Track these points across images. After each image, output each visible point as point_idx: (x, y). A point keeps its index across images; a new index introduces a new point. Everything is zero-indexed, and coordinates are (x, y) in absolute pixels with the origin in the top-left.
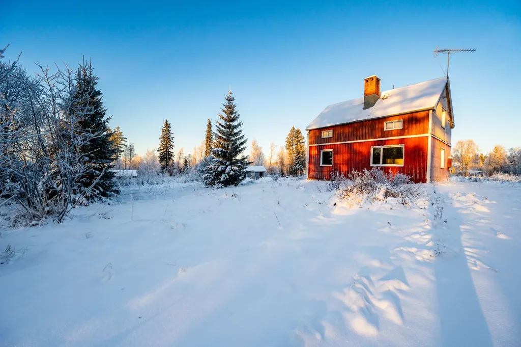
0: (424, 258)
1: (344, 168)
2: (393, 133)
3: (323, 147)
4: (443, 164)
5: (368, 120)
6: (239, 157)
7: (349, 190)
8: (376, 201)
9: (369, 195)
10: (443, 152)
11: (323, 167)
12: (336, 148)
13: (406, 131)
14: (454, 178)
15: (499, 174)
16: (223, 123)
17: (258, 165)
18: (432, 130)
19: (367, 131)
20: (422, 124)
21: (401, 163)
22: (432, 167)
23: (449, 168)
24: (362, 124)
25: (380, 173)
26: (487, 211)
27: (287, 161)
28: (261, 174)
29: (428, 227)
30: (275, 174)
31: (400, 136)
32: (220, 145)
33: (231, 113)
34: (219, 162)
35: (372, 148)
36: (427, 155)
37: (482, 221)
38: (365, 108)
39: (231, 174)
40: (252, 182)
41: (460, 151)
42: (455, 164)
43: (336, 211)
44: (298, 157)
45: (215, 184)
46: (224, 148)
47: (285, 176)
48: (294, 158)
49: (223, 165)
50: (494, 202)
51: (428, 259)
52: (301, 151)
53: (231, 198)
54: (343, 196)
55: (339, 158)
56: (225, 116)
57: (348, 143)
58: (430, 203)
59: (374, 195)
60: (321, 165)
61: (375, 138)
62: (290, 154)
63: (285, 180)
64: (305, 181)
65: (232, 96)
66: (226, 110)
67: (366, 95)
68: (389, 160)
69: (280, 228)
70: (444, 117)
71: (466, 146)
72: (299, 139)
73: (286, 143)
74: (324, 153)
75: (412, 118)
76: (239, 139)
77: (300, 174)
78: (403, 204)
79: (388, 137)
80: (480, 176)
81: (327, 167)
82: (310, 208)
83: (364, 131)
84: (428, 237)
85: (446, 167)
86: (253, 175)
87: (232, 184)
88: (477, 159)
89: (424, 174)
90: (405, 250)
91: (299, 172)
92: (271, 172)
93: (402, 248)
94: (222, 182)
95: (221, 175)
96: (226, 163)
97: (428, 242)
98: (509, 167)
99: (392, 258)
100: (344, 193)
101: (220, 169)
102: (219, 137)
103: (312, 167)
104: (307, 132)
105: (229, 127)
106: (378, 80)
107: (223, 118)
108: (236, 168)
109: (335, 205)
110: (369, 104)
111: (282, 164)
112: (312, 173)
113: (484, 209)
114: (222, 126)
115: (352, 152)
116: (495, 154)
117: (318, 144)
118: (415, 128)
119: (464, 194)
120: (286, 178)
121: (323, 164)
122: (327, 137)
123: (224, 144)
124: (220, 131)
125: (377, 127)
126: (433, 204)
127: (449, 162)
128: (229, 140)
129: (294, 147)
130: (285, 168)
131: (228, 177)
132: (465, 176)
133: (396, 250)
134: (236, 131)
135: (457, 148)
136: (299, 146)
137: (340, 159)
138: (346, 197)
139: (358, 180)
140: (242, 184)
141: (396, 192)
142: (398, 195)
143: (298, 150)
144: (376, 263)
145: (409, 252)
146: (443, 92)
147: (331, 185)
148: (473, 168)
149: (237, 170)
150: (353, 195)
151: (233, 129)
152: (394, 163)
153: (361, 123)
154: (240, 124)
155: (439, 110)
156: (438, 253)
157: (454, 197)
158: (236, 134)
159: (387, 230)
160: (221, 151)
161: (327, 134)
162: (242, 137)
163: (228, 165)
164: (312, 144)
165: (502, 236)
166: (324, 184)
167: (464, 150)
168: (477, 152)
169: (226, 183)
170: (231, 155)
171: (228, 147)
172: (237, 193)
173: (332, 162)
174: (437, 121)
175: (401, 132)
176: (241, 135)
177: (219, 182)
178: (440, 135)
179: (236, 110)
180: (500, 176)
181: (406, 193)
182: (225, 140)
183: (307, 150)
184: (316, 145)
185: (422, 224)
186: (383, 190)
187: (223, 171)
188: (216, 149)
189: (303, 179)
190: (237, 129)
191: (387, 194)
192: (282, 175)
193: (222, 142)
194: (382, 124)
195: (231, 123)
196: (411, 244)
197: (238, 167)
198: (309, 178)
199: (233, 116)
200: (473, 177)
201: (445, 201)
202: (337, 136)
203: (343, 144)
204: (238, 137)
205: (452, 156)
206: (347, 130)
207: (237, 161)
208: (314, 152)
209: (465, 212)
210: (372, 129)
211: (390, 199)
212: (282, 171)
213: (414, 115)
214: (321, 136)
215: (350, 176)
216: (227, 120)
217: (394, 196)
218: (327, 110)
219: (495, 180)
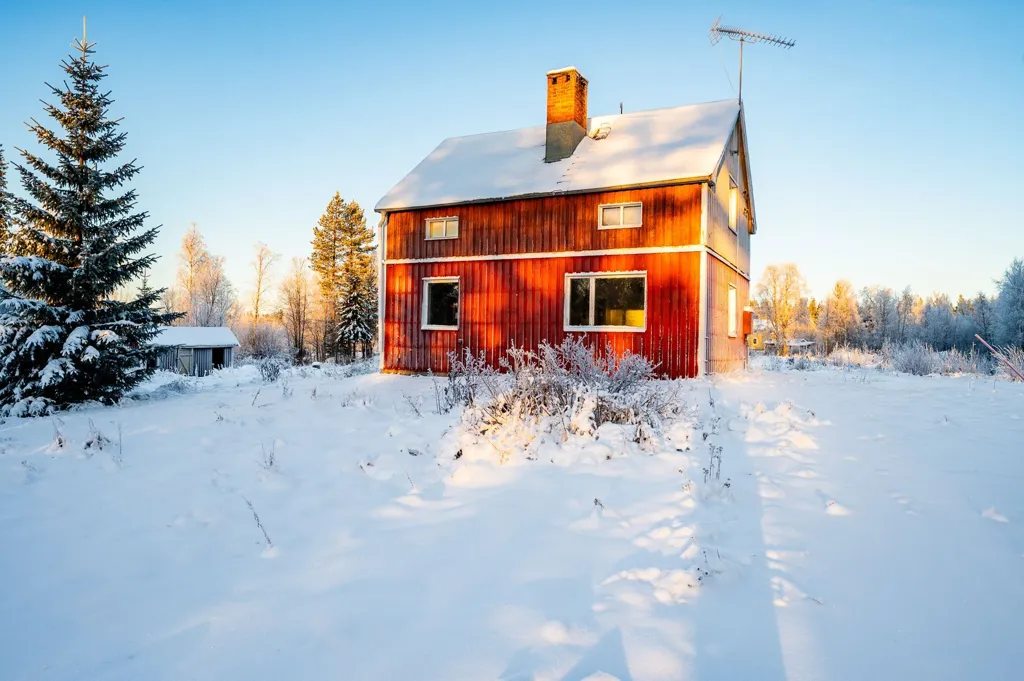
0: (673, 596)
1: (493, 337)
2: (621, 237)
3: (429, 270)
4: (733, 327)
5: (558, 196)
6: (126, 292)
7: (501, 406)
8: (571, 438)
9: (555, 419)
10: (732, 294)
11: (431, 332)
12: (469, 274)
13: (651, 234)
14: (760, 362)
15: (843, 350)
16: (53, 159)
17: (206, 324)
18: (709, 236)
19: (554, 228)
20: (685, 219)
21: (638, 321)
22: (709, 333)
23: (746, 336)
24: (539, 204)
25: (583, 354)
26: (815, 446)
27: (317, 310)
28: (219, 356)
29: (690, 504)
30: (272, 353)
31: (636, 246)
32: (40, 247)
33: (90, 125)
34: (32, 312)
35: (568, 278)
36: (698, 302)
37: (802, 474)
38: (548, 160)
39: (86, 357)
40: (178, 387)
41: (771, 290)
42: (761, 324)
43: (463, 477)
44: (355, 298)
45: (12, 401)
46: (58, 256)
47: (307, 362)
48: (341, 300)
49: (52, 322)
50: (828, 423)
51: (682, 597)
52: (363, 277)
53: (81, 456)
54: (484, 426)
55: (477, 305)
56: (62, 134)
57: (503, 261)
58: (700, 434)
59: (566, 420)
60: (425, 326)
61: (575, 249)
62: (327, 285)
63: (304, 376)
64: (375, 377)
65: (92, 60)
66: (65, 110)
67: (551, 120)
68: (612, 314)
69: (270, 553)
70: (733, 202)
71: (782, 278)
72: (357, 237)
73: (311, 250)
74: (433, 287)
75: (664, 200)
76: (124, 225)
77: (359, 354)
78: (637, 441)
79: (607, 248)
80: (810, 354)
81: (443, 332)
82: (380, 474)
83: (547, 227)
84: (688, 531)
85: (741, 335)
86: (186, 359)
87: (94, 396)
88: (805, 311)
89: (693, 353)
90: (631, 577)
91: (359, 347)
92: (259, 347)
93: (624, 574)
94: (48, 392)
95: (42, 364)
96: (64, 316)
97: (685, 548)
98: (861, 332)
99: (598, 607)
100: (488, 418)
101: (36, 338)
102: (35, 215)
103: (396, 332)
104: (380, 217)
105: (78, 177)
106: (582, 83)
107: (51, 140)
108: (108, 336)
109: (459, 455)
110: (559, 148)
111: (298, 320)
112: (395, 352)
113: (806, 443)
114: (48, 171)
115: (514, 288)
116: (836, 299)
117: (413, 257)
118: (670, 226)
119: (771, 406)
120: (308, 369)
121: (432, 321)
122: (442, 236)
123: (58, 243)
124: (37, 190)
125: (580, 217)
126: (705, 436)
127: (747, 319)
128: (78, 228)
129: (340, 263)
130: (308, 335)
131: (72, 369)
132: (781, 354)
133: (609, 580)
134: (109, 194)
135: (765, 283)
136: (356, 260)
137: (478, 307)
138: (492, 428)
139: (527, 376)
140: (136, 397)
141: (622, 407)
142: (627, 415)
143: (353, 272)
144: (553, 634)
145: (641, 581)
146: (732, 136)
147: (451, 394)
148: (796, 334)
149: (112, 344)
150: (510, 421)
151: (96, 189)
152: (624, 324)
153: (540, 202)
154: (127, 171)
155: (722, 182)
156: (705, 577)
157: (751, 415)
158: (111, 206)
159: (592, 523)
160: (43, 270)
161: (442, 229)
162: (137, 221)
163: (75, 325)
164: (394, 258)
165: (835, 510)
166: (430, 386)
167: (778, 289)
168: (803, 295)
169: (65, 395)
170: (87, 287)
171: (73, 254)
172: (110, 433)
173: (458, 316)
174: (718, 213)
175: (638, 236)
176: (132, 212)
177: (35, 392)
178: (725, 248)
179: (109, 114)
180: (845, 354)
181: (645, 408)
182: (60, 226)
183: (379, 277)
184: (408, 261)
185: (679, 495)
186: (590, 404)
187: (52, 349)
188: (16, 261)
189: (368, 372)
190: (117, 187)
191: (602, 415)
192: (300, 357)
193: (49, 235)
194: (593, 209)
195: (90, 164)
196: (645, 559)
197: (119, 330)
198: (388, 368)
199: (96, 137)
200: (797, 358)
201: (732, 425)
202: (471, 234)
203: (488, 262)
204: (118, 218)
205: (752, 304)
206: (499, 219)
207: (116, 309)
208: (402, 284)
209: (770, 453)
210: (568, 223)
211: (608, 429)
212: (299, 343)
213: (669, 190)
214: (422, 234)
215: (503, 362)
216: (69, 150)
217: (617, 420)
218: (442, 154)
219: (836, 364)
